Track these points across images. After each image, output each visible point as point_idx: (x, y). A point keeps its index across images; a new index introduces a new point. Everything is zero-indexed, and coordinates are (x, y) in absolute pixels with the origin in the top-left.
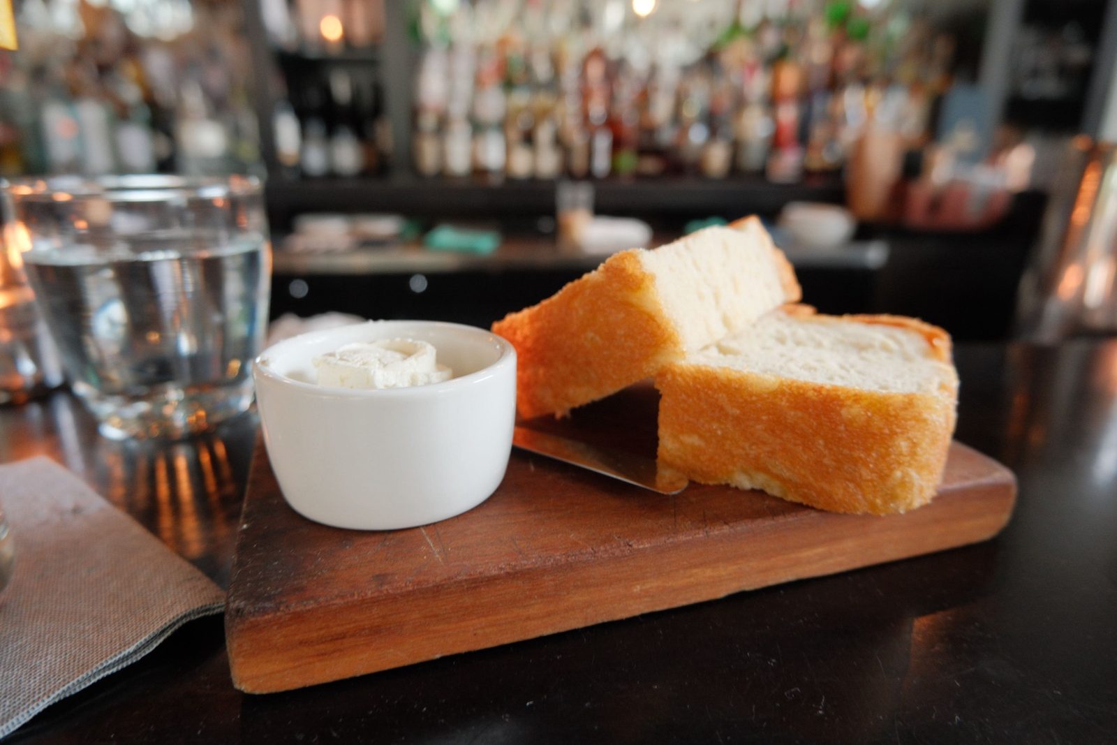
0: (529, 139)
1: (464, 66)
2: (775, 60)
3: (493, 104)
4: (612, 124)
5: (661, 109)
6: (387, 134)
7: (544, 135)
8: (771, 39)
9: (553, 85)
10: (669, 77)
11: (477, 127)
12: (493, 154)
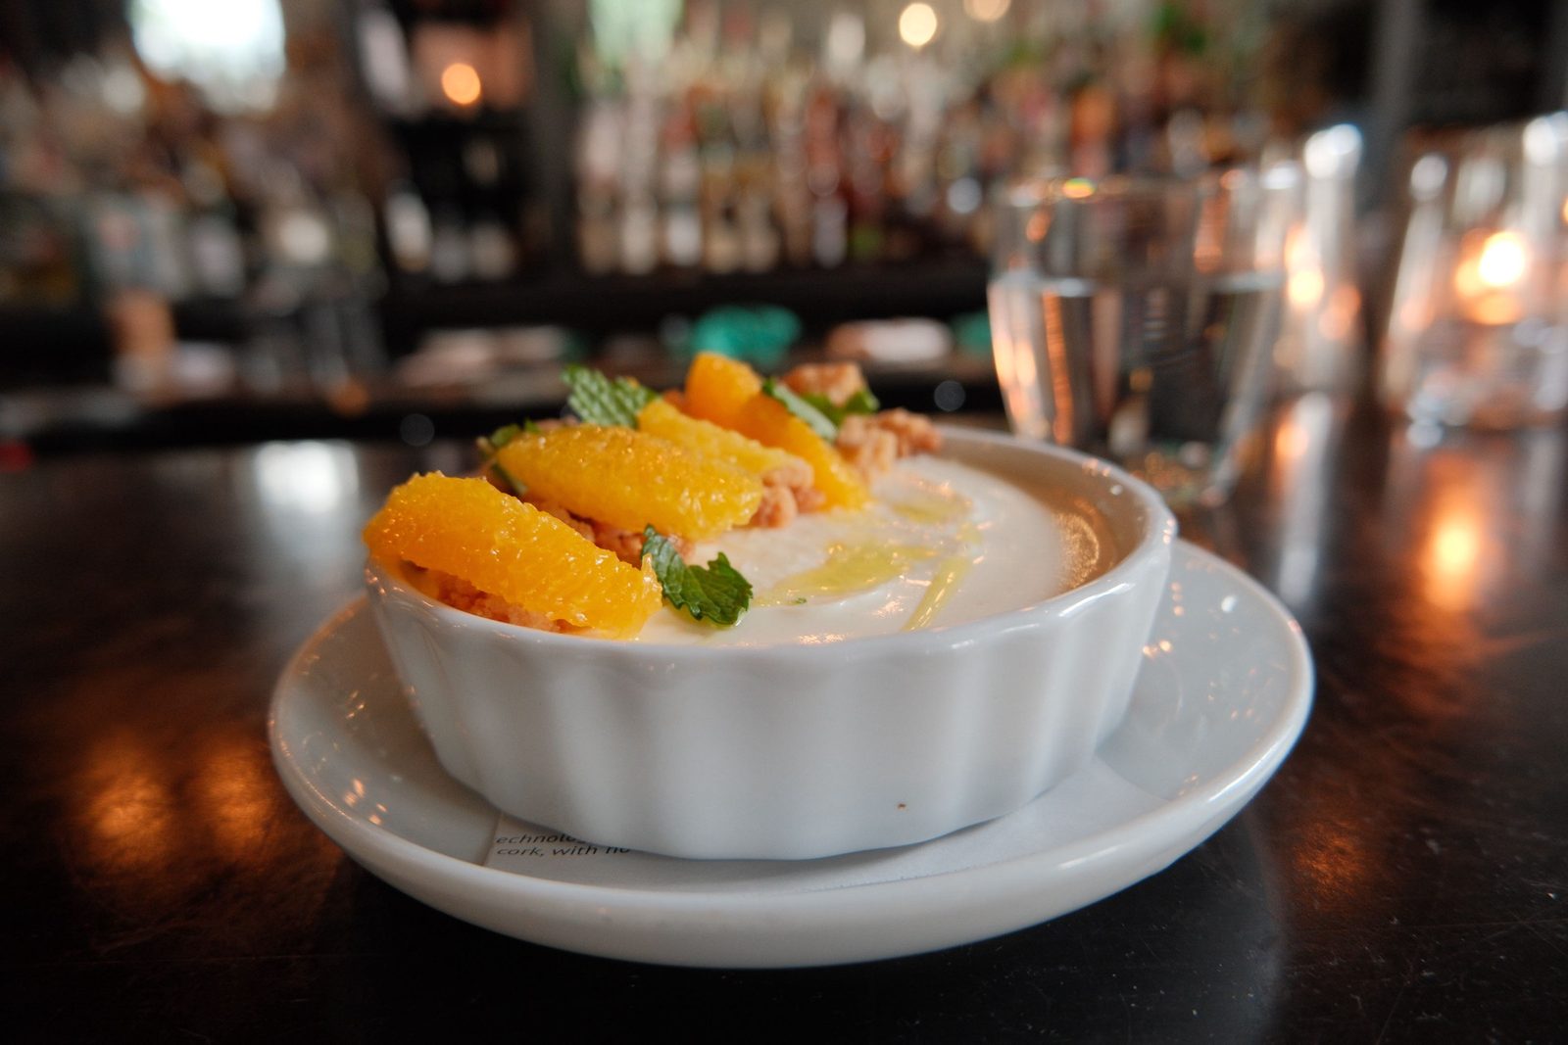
0: (730, 215)
1: (643, 129)
2: (1074, 90)
3: (682, 173)
7: (752, 210)
8: (1068, 63)
9: (764, 138)
12: (683, 239)
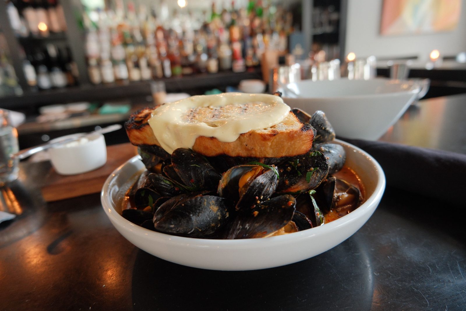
0: (137, 65)
1: (105, 38)
2: (230, 26)
3: (120, 53)
4: (170, 56)
5: (189, 49)
6: (75, 68)
7: (143, 63)
8: (228, 18)
9: (144, 43)
10: (190, 35)
11: (115, 63)
12: (123, 72)
